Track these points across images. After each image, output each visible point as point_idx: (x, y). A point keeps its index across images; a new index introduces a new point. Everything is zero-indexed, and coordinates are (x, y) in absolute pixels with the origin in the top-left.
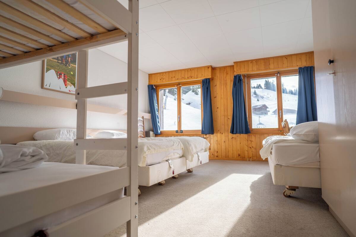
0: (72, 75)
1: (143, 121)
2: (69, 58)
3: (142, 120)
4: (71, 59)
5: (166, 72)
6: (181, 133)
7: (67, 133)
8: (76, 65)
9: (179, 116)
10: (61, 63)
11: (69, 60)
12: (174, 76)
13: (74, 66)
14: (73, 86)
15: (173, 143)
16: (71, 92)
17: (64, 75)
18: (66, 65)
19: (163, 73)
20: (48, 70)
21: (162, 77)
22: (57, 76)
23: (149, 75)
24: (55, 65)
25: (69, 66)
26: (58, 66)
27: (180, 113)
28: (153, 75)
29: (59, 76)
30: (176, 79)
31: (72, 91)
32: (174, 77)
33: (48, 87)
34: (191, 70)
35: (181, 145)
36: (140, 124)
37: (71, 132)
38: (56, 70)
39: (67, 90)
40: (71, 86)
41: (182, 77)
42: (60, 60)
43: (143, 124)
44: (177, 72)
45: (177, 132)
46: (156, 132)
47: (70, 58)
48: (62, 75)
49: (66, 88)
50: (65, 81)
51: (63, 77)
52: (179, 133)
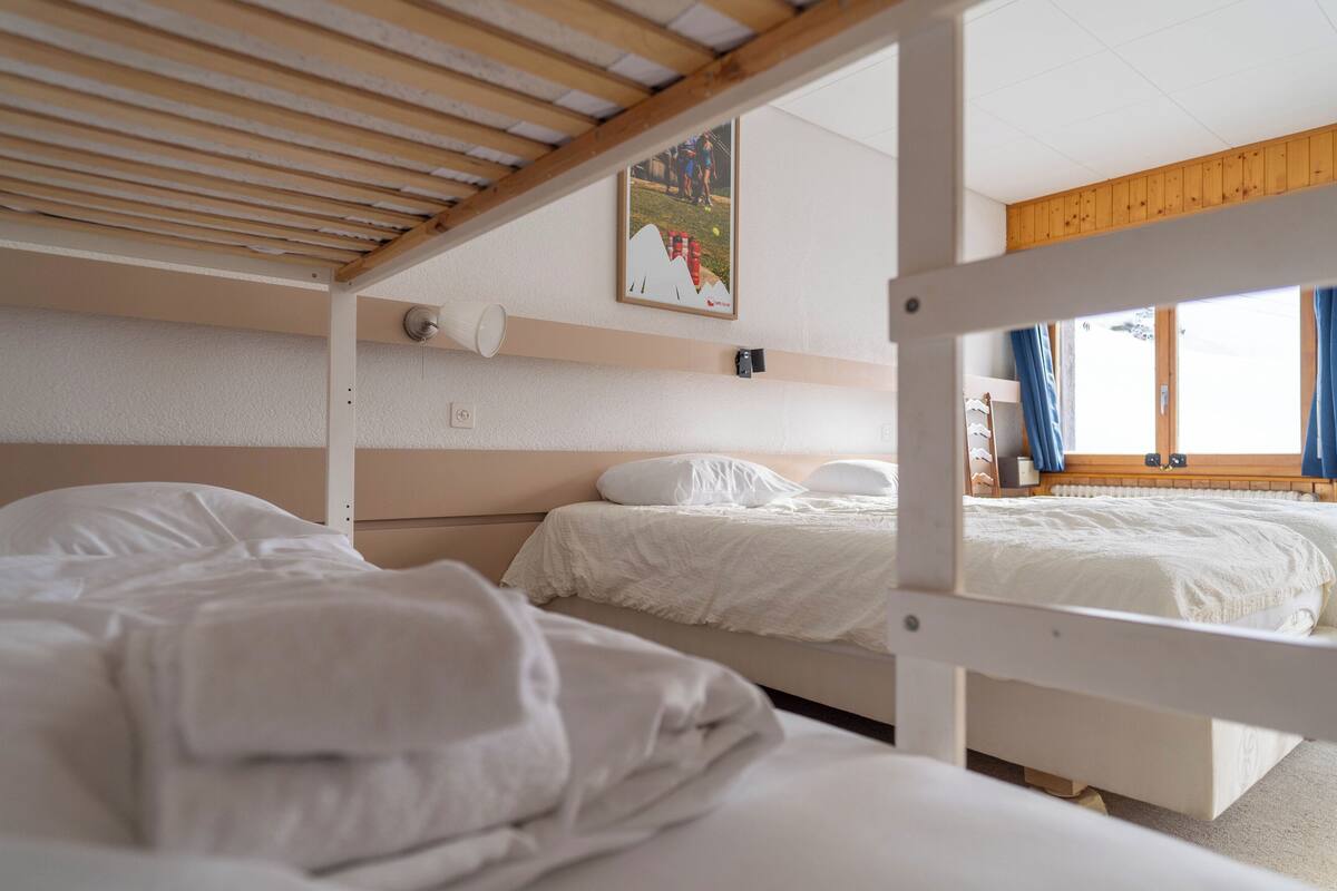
0: (716, 237)
1: (989, 416)
2: (704, 172)
3: (985, 409)
4: (711, 177)
5: (1094, 188)
6: (1174, 465)
7: (712, 474)
8: (729, 196)
9: (1165, 388)
10: (680, 195)
11: (707, 181)
12: (1141, 198)
13: (725, 200)
14: (720, 284)
15: (1284, 559)
16: (716, 308)
17: (690, 241)
18: (695, 203)
19: (1080, 192)
20: (635, 229)
21: (1075, 210)
22: (667, 247)
23: (1009, 208)
24: (657, 203)
25: (707, 203)
26: (670, 207)
27: (1170, 374)
28: (1031, 209)
29: (673, 246)
30: (1156, 211)
31: (718, 303)
32: (1143, 204)
33: (636, 294)
34: (1242, 157)
35: (1321, 562)
36: (976, 428)
37: (728, 470)
38: (664, 224)
39: (699, 302)
40: (713, 284)
41: (1188, 196)
42: (673, 185)
43: (990, 428)
44: (1160, 178)
45: (1152, 461)
46: (1045, 463)
47: (708, 172)
48: (681, 241)
49: (698, 291)
50: (692, 267)
51: (685, 250)
52: (1167, 467)
